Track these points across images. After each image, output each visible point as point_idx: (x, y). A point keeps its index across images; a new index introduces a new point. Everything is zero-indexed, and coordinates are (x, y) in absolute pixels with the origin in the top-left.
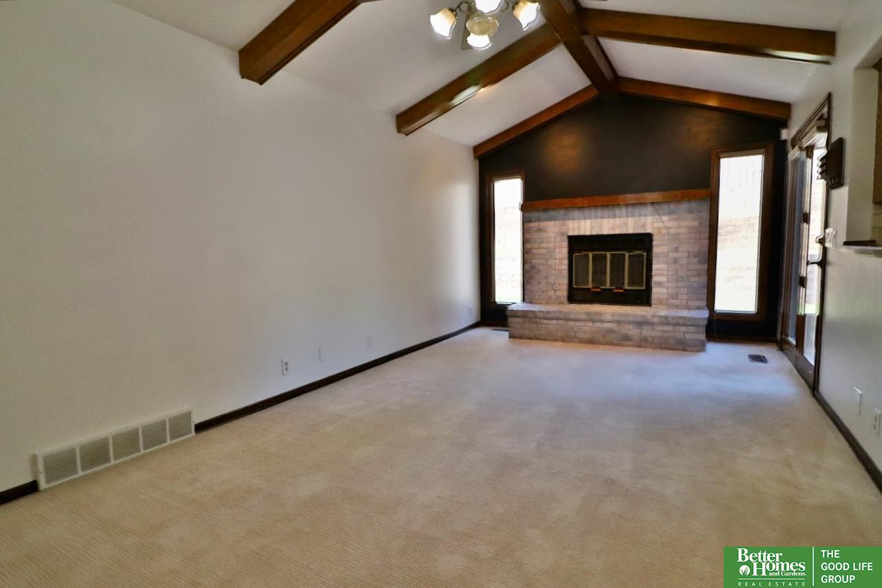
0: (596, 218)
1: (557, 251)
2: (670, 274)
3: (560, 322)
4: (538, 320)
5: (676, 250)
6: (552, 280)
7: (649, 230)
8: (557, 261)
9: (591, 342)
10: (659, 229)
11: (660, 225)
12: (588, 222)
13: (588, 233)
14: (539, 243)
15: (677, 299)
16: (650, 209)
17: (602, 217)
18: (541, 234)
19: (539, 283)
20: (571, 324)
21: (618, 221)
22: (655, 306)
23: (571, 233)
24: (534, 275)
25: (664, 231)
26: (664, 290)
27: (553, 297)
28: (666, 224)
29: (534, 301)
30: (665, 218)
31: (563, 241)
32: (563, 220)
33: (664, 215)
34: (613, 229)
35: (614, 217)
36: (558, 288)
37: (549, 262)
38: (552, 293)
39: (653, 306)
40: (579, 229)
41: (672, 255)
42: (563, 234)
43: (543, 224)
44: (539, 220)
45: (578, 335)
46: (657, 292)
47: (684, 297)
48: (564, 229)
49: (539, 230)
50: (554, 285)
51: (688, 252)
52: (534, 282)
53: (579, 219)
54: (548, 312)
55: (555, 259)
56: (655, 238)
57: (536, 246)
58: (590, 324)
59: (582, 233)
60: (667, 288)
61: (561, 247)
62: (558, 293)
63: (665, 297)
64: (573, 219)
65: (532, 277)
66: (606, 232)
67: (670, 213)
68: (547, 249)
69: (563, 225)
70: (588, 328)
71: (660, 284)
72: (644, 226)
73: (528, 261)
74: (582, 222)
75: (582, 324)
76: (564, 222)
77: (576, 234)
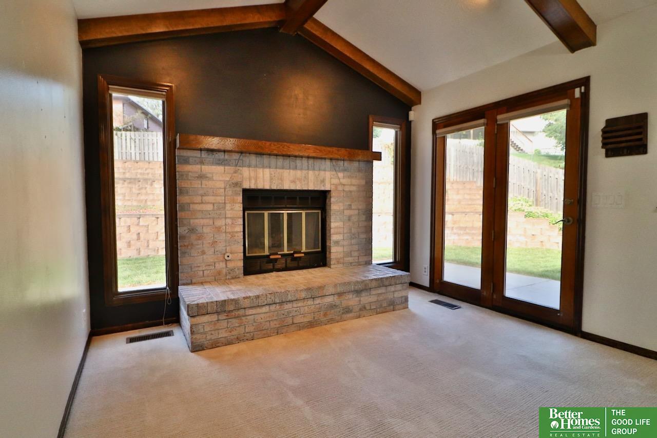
0: (276, 168)
1: (228, 206)
2: (345, 232)
3: (273, 307)
4: (241, 312)
5: (350, 207)
6: (221, 247)
7: (327, 188)
8: (229, 221)
9: (311, 325)
10: (336, 186)
11: (335, 181)
12: (267, 171)
13: (267, 187)
14: (202, 196)
15: (351, 257)
16: (328, 162)
17: (283, 168)
18: (204, 182)
19: (203, 253)
20: (287, 306)
21: (299, 173)
22: (336, 266)
23: (246, 186)
24: (195, 243)
25: (340, 188)
26: (340, 249)
27: (224, 271)
28: (341, 180)
29: (194, 281)
30: (341, 175)
31: (237, 194)
32: (236, 166)
33: (340, 171)
34: (294, 182)
35: (296, 168)
36: (230, 256)
37: (219, 223)
38: (222, 265)
39: (332, 266)
40: (256, 180)
41: (347, 213)
42: (236, 184)
43: (207, 169)
44: (202, 163)
45: (295, 321)
46: (335, 251)
47: (356, 254)
48: (237, 178)
49: (201, 177)
50: (225, 254)
51: (359, 210)
52: (194, 253)
53: (256, 166)
54: (258, 297)
55: (226, 218)
56: (333, 194)
57: (198, 199)
58: (310, 302)
59: (260, 186)
60: (343, 246)
61: (233, 202)
62: (230, 265)
63: (341, 256)
64: (249, 166)
65: (192, 244)
66: (287, 186)
67: (345, 170)
68: (214, 204)
69: (235, 172)
70: (305, 310)
71: (337, 243)
72: (323, 181)
73: (185, 222)
74: (260, 171)
75: (300, 304)
76: (238, 168)
77: (253, 187)
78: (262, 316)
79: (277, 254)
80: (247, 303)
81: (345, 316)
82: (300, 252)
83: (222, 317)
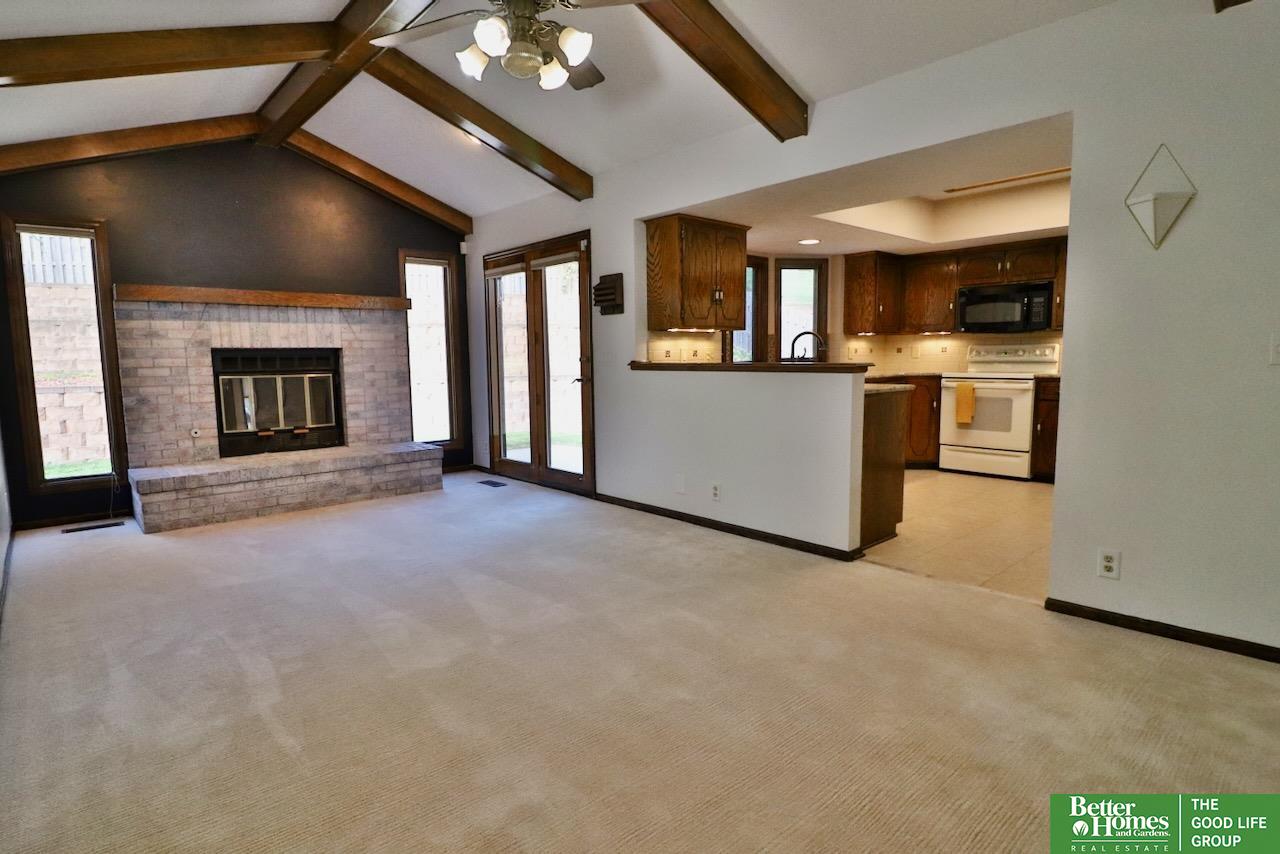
0: (259, 321)
1: (192, 371)
2: (367, 400)
3: (249, 486)
5: (372, 369)
6: (185, 421)
7: (337, 345)
8: (194, 389)
9: (304, 506)
10: (350, 342)
11: (350, 336)
12: (246, 325)
13: (247, 345)
14: (154, 358)
15: (378, 432)
16: (336, 313)
17: (269, 321)
18: (155, 341)
19: (161, 429)
20: (269, 485)
21: (292, 327)
22: (354, 444)
23: (217, 344)
24: (147, 416)
25: (356, 345)
26: (361, 423)
27: (191, 451)
28: (357, 334)
29: (149, 463)
30: (356, 328)
31: (202, 355)
32: (200, 319)
33: (355, 323)
34: (287, 338)
35: (288, 320)
36: (199, 432)
37: (179, 391)
38: (188, 444)
39: (350, 445)
40: (230, 336)
41: (369, 376)
42: (201, 343)
43: (157, 324)
44: (151, 317)
45: (281, 502)
46: (353, 426)
47: (386, 429)
48: (203, 335)
49: (151, 335)
50: (190, 430)
51: (386, 372)
52: (147, 429)
53: (229, 320)
55: (189, 385)
56: (346, 353)
57: (148, 362)
58: (301, 480)
59: (237, 345)
60: (366, 419)
61: (199, 365)
62: (200, 443)
63: (364, 431)
64: (219, 320)
65: (144, 418)
66: (277, 342)
67: (361, 322)
68: (171, 368)
69: (200, 327)
70: (297, 487)
71: (356, 415)
72: (330, 336)
73: (132, 390)
74: (235, 326)
75: (287, 482)
76: (202, 322)
77: (226, 345)
78: (236, 495)
79: (269, 430)
80: (213, 480)
81: (351, 497)
82: (304, 428)
83: (182, 495)
